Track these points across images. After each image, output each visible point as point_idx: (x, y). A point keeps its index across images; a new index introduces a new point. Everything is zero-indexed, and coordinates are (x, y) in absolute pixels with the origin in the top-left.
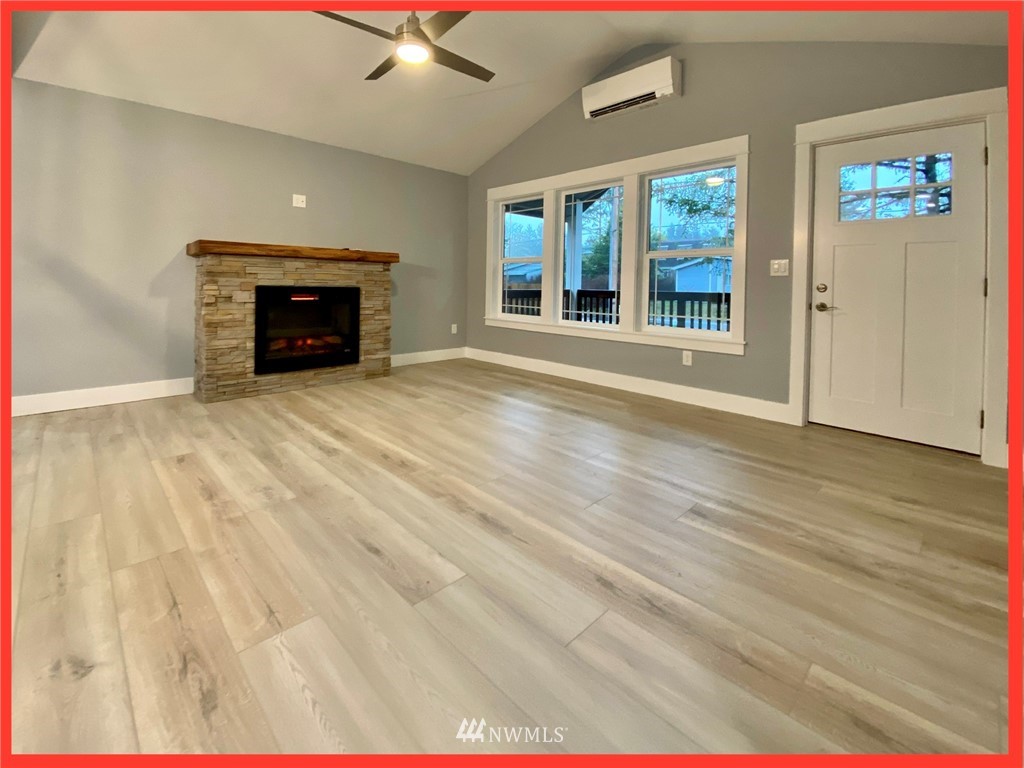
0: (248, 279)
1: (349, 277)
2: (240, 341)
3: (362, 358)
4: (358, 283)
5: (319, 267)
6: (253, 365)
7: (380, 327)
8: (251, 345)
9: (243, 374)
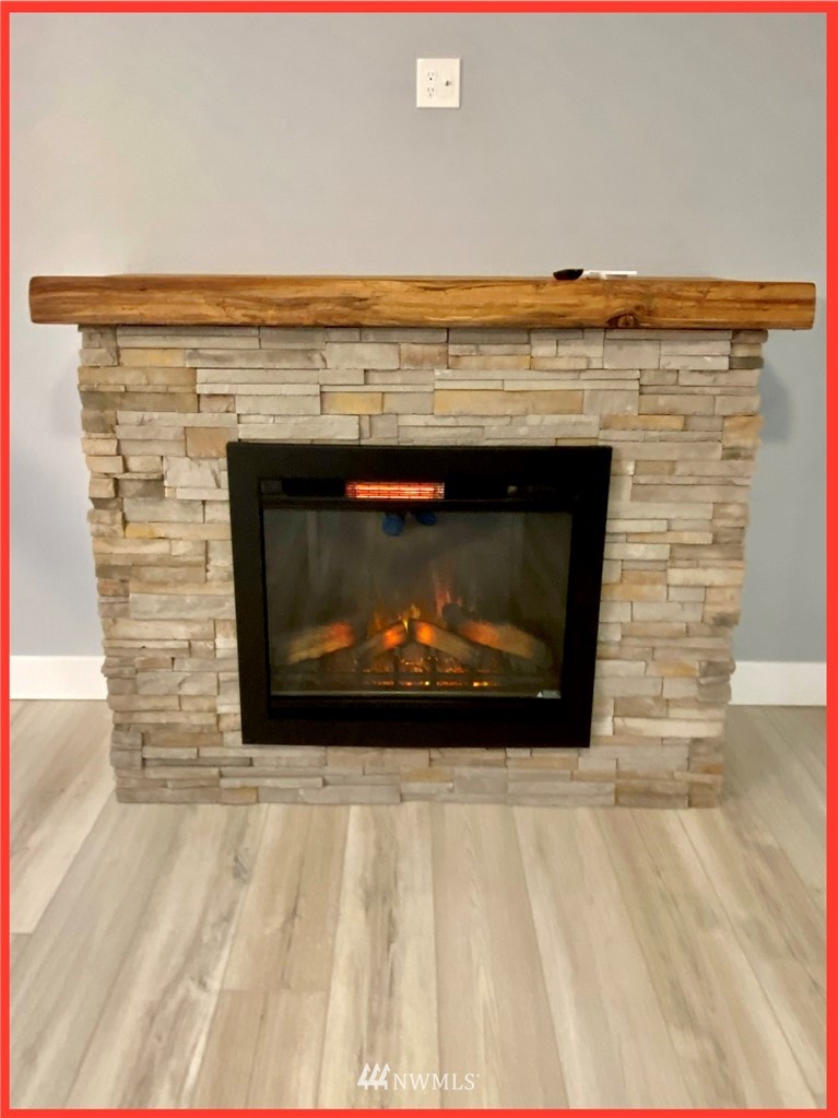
0: (206, 418)
1: (569, 403)
2: (196, 629)
3: (604, 726)
4: (605, 427)
5: (448, 362)
6: (237, 709)
7: (692, 616)
8: (227, 643)
9: (214, 733)
